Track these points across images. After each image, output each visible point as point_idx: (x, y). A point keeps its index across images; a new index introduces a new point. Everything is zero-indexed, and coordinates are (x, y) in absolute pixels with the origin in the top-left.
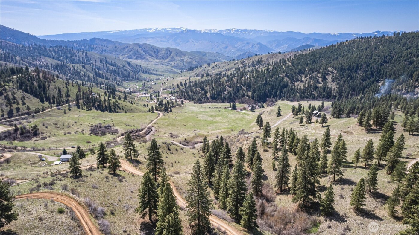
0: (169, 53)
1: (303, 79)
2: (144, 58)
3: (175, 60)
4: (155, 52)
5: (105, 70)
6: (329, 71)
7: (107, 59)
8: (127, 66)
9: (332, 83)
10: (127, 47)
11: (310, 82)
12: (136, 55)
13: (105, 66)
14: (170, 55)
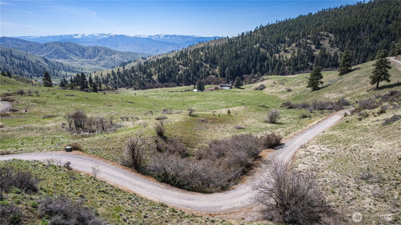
0: (97, 51)
1: (287, 48)
2: (68, 58)
3: (104, 59)
4: (80, 52)
5: (8, 65)
6: (322, 35)
7: (13, 53)
8: (43, 62)
9: (331, 49)
10: (46, 45)
11: (300, 50)
12: (57, 54)
13: (9, 60)
14: (98, 54)
